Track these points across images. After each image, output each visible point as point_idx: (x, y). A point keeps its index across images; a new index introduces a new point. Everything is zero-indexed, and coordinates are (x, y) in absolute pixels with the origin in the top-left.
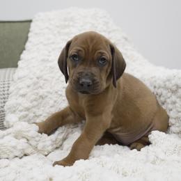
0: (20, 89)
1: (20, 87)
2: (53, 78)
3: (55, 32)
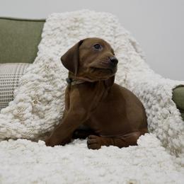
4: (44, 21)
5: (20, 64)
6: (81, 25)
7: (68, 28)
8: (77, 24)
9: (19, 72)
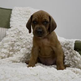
0: (11, 34)
1: (12, 34)
3: (23, 16)
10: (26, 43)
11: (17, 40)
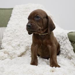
2: (21, 30)
4: (12, 9)
5: (3, 28)
6: (29, 10)
7: (23, 12)
8: (27, 10)
9: (3, 31)
10: (23, 38)
11: (14, 38)
